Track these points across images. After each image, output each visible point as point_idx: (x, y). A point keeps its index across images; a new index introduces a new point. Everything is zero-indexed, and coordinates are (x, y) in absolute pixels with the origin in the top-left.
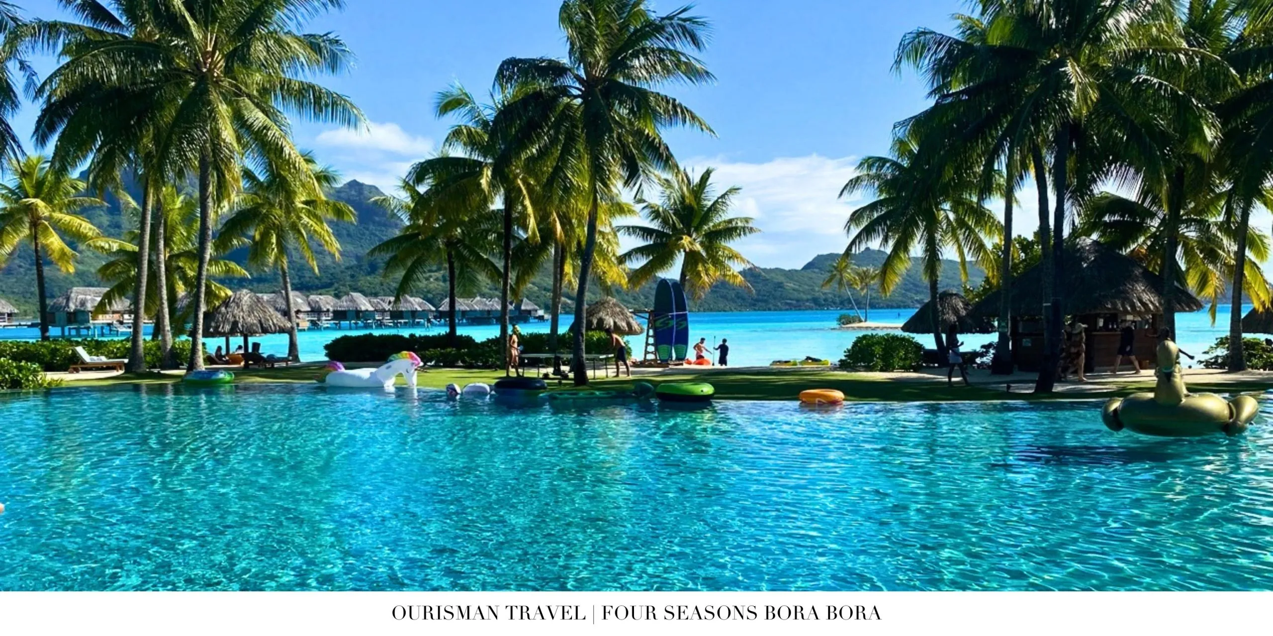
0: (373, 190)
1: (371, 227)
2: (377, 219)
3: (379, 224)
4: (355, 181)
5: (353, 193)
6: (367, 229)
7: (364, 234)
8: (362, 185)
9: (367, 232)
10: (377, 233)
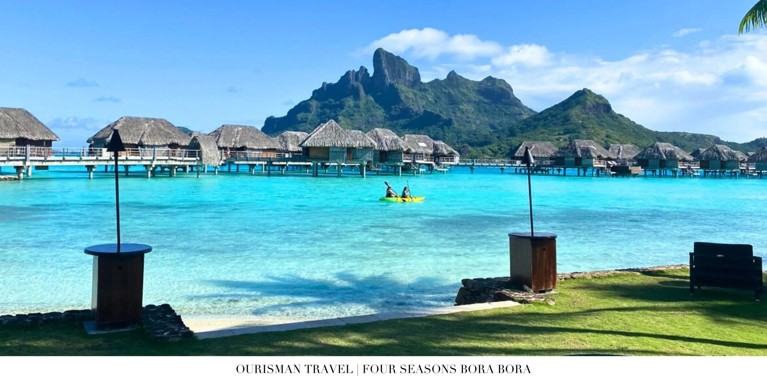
0: (502, 82)
1: (499, 106)
2: (504, 100)
3: (505, 104)
4: (490, 77)
5: (489, 84)
6: (497, 107)
7: (495, 110)
8: (495, 79)
9: (497, 109)
10: (504, 109)
